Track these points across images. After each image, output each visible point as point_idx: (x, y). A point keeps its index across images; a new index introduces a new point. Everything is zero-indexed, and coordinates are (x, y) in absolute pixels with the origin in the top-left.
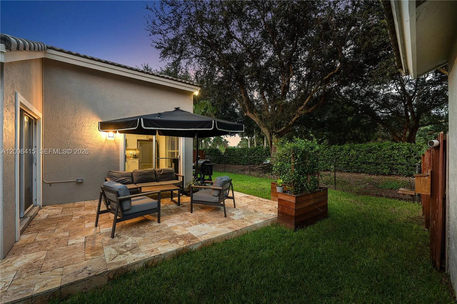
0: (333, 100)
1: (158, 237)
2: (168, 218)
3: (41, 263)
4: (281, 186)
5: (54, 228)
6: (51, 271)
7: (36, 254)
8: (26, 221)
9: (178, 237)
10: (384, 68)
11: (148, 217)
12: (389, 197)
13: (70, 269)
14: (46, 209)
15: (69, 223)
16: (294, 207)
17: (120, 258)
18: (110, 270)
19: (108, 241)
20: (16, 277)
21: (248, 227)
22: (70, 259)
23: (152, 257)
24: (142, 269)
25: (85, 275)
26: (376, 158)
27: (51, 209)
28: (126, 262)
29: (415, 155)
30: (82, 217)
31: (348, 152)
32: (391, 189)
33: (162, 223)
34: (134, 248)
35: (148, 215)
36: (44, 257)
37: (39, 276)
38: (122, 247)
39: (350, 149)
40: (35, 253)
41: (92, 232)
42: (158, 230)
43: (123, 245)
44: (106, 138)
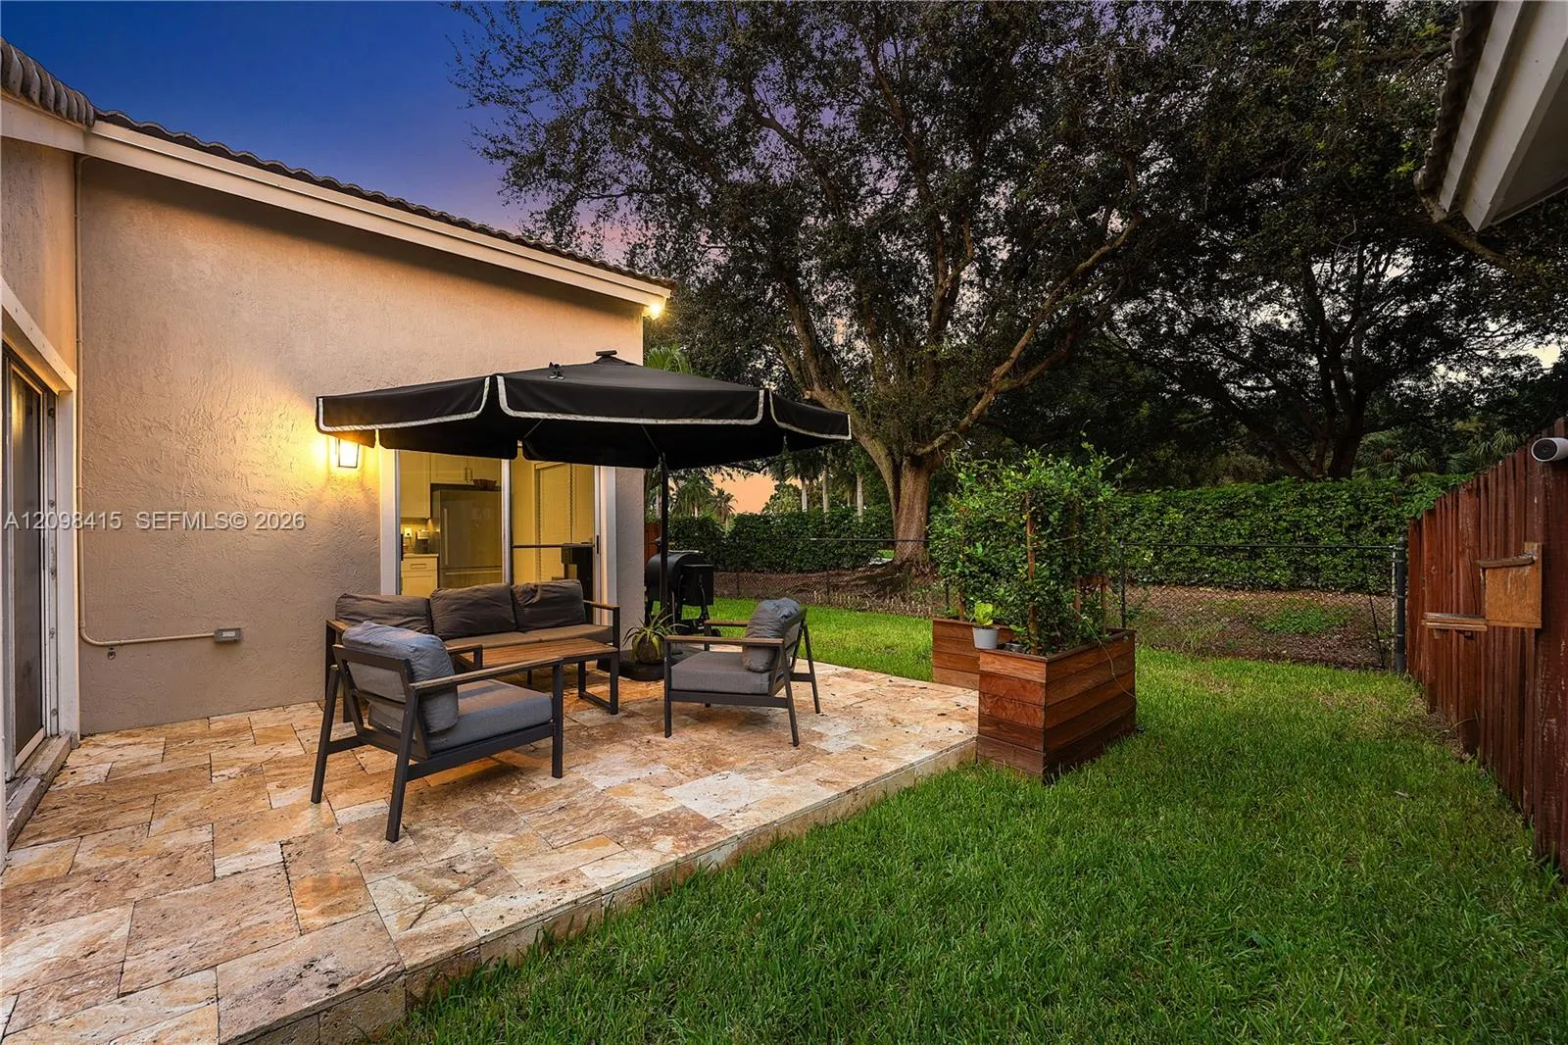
0: (1093, 349)
1: (570, 828)
2: (587, 756)
3: (118, 956)
4: (988, 628)
5: (145, 816)
6: (167, 987)
7: (86, 923)
8: (25, 793)
9: (647, 825)
10: (1280, 231)
11: (509, 758)
12: (1303, 660)
13: (243, 972)
14: (96, 746)
15: (203, 794)
16: (1039, 697)
17: (443, 915)
18: (416, 966)
19: (380, 855)
20: (19, 1021)
21: (888, 775)
22: (235, 934)
23: (568, 904)
24: (534, 952)
25: (311, 994)
26: (1250, 534)
27: (117, 747)
28: (471, 930)
29: (1374, 519)
30: (250, 770)
31: (1156, 515)
32: (1305, 634)
33: (569, 778)
34: (489, 876)
35: (510, 752)
36: (123, 931)
37: (118, 1009)
38: (439, 873)
39: (1163, 507)
40: (85, 918)
41: (307, 820)
42: (563, 802)
43: (441, 864)
44: (329, 473)
